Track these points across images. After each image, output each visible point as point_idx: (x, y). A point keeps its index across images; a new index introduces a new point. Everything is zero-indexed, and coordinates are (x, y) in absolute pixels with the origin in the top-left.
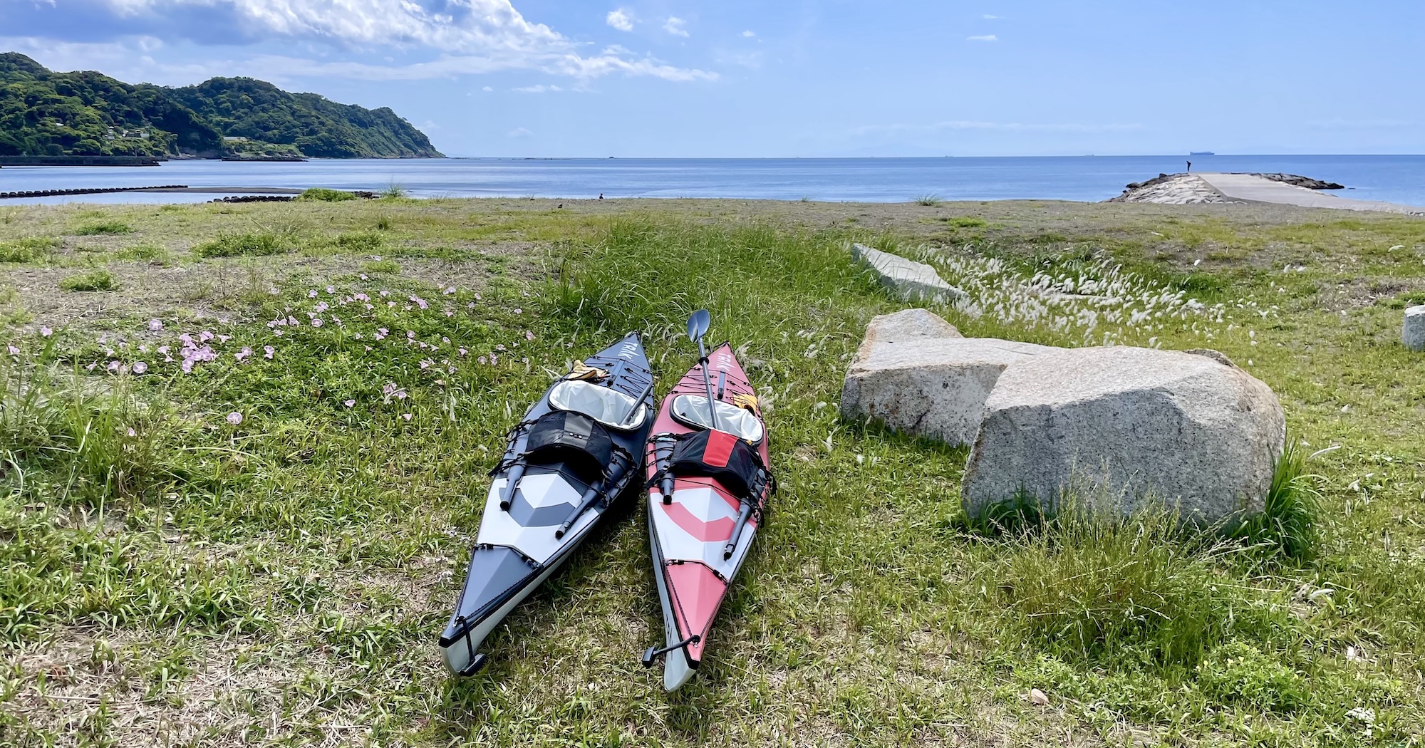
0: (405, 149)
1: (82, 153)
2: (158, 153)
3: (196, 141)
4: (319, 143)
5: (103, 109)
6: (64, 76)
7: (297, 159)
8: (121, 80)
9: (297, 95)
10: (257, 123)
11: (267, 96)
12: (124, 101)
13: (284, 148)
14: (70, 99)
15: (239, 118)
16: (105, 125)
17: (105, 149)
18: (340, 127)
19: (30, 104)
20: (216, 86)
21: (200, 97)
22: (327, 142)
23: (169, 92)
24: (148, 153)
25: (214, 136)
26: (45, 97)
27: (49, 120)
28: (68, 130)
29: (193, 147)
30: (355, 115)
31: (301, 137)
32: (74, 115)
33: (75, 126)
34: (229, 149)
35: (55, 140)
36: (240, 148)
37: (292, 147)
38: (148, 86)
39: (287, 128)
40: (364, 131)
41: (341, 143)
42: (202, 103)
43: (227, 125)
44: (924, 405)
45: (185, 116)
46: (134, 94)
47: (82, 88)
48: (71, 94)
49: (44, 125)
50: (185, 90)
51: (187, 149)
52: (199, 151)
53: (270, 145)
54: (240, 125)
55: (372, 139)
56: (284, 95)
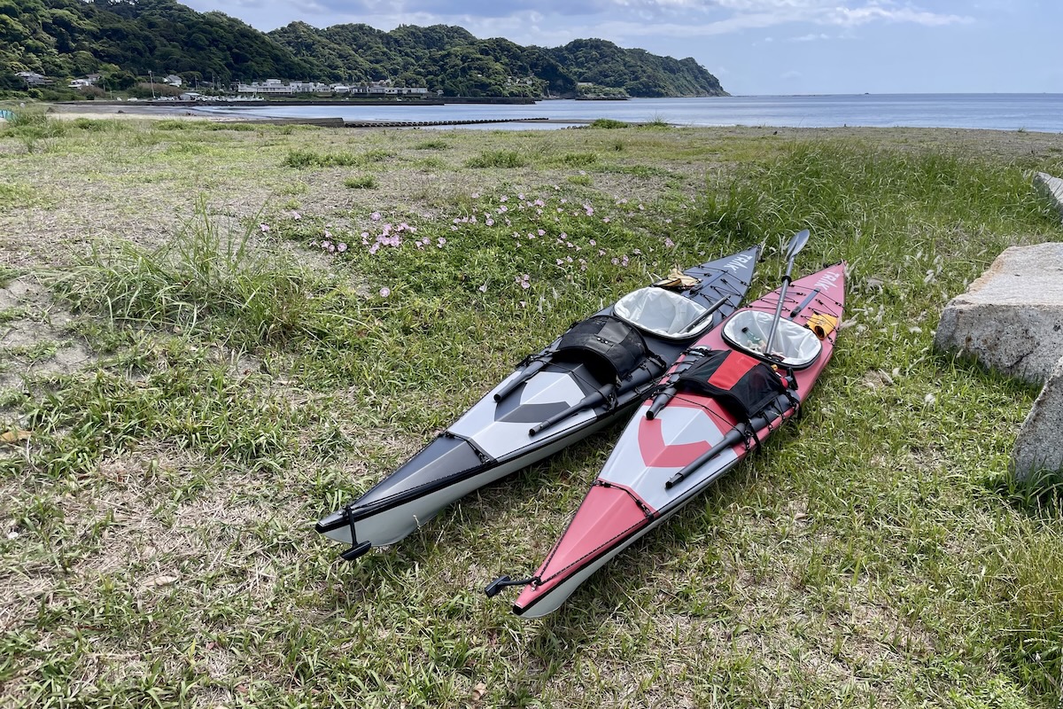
0: (701, 90)
1: (492, 95)
2: (536, 95)
3: (560, 86)
4: (640, 86)
5: (506, 64)
6: (484, 41)
7: (624, 99)
8: (518, 43)
9: (630, 51)
10: (601, 72)
11: (608, 51)
12: (517, 58)
13: (616, 90)
14: (487, 57)
15: (589, 69)
16: (506, 76)
17: (505, 92)
18: (656, 74)
19: (464, 62)
20: (577, 45)
21: (566, 54)
22: (646, 86)
23: (547, 51)
24: (530, 95)
25: (572, 82)
26: (473, 56)
27: (474, 72)
28: (484, 79)
29: (558, 91)
30: (668, 65)
31: (629, 82)
32: (489, 69)
33: (488, 77)
34: (580, 92)
35: (476, 86)
36: (588, 91)
37: (622, 90)
38: (534, 47)
39: (620, 75)
40: (672, 76)
41: (656, 86)
42: (566, 58)
43: (581, 74)
44: (1029, 346)
45: (554, 68)
46: (525, 53)
47: (494, 50)
48: (488, 54)
49: (470, 76)
50: (557, 49)
51: (555, 92)
52: (562, 93)
53: (607, 89)
54: (590, 74)
55: (677, 82)
56: (621, 51)
